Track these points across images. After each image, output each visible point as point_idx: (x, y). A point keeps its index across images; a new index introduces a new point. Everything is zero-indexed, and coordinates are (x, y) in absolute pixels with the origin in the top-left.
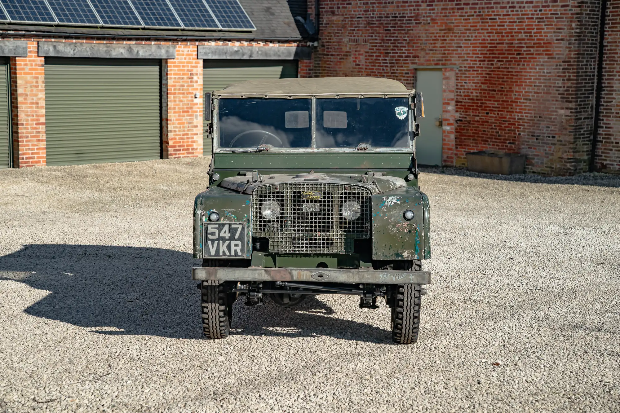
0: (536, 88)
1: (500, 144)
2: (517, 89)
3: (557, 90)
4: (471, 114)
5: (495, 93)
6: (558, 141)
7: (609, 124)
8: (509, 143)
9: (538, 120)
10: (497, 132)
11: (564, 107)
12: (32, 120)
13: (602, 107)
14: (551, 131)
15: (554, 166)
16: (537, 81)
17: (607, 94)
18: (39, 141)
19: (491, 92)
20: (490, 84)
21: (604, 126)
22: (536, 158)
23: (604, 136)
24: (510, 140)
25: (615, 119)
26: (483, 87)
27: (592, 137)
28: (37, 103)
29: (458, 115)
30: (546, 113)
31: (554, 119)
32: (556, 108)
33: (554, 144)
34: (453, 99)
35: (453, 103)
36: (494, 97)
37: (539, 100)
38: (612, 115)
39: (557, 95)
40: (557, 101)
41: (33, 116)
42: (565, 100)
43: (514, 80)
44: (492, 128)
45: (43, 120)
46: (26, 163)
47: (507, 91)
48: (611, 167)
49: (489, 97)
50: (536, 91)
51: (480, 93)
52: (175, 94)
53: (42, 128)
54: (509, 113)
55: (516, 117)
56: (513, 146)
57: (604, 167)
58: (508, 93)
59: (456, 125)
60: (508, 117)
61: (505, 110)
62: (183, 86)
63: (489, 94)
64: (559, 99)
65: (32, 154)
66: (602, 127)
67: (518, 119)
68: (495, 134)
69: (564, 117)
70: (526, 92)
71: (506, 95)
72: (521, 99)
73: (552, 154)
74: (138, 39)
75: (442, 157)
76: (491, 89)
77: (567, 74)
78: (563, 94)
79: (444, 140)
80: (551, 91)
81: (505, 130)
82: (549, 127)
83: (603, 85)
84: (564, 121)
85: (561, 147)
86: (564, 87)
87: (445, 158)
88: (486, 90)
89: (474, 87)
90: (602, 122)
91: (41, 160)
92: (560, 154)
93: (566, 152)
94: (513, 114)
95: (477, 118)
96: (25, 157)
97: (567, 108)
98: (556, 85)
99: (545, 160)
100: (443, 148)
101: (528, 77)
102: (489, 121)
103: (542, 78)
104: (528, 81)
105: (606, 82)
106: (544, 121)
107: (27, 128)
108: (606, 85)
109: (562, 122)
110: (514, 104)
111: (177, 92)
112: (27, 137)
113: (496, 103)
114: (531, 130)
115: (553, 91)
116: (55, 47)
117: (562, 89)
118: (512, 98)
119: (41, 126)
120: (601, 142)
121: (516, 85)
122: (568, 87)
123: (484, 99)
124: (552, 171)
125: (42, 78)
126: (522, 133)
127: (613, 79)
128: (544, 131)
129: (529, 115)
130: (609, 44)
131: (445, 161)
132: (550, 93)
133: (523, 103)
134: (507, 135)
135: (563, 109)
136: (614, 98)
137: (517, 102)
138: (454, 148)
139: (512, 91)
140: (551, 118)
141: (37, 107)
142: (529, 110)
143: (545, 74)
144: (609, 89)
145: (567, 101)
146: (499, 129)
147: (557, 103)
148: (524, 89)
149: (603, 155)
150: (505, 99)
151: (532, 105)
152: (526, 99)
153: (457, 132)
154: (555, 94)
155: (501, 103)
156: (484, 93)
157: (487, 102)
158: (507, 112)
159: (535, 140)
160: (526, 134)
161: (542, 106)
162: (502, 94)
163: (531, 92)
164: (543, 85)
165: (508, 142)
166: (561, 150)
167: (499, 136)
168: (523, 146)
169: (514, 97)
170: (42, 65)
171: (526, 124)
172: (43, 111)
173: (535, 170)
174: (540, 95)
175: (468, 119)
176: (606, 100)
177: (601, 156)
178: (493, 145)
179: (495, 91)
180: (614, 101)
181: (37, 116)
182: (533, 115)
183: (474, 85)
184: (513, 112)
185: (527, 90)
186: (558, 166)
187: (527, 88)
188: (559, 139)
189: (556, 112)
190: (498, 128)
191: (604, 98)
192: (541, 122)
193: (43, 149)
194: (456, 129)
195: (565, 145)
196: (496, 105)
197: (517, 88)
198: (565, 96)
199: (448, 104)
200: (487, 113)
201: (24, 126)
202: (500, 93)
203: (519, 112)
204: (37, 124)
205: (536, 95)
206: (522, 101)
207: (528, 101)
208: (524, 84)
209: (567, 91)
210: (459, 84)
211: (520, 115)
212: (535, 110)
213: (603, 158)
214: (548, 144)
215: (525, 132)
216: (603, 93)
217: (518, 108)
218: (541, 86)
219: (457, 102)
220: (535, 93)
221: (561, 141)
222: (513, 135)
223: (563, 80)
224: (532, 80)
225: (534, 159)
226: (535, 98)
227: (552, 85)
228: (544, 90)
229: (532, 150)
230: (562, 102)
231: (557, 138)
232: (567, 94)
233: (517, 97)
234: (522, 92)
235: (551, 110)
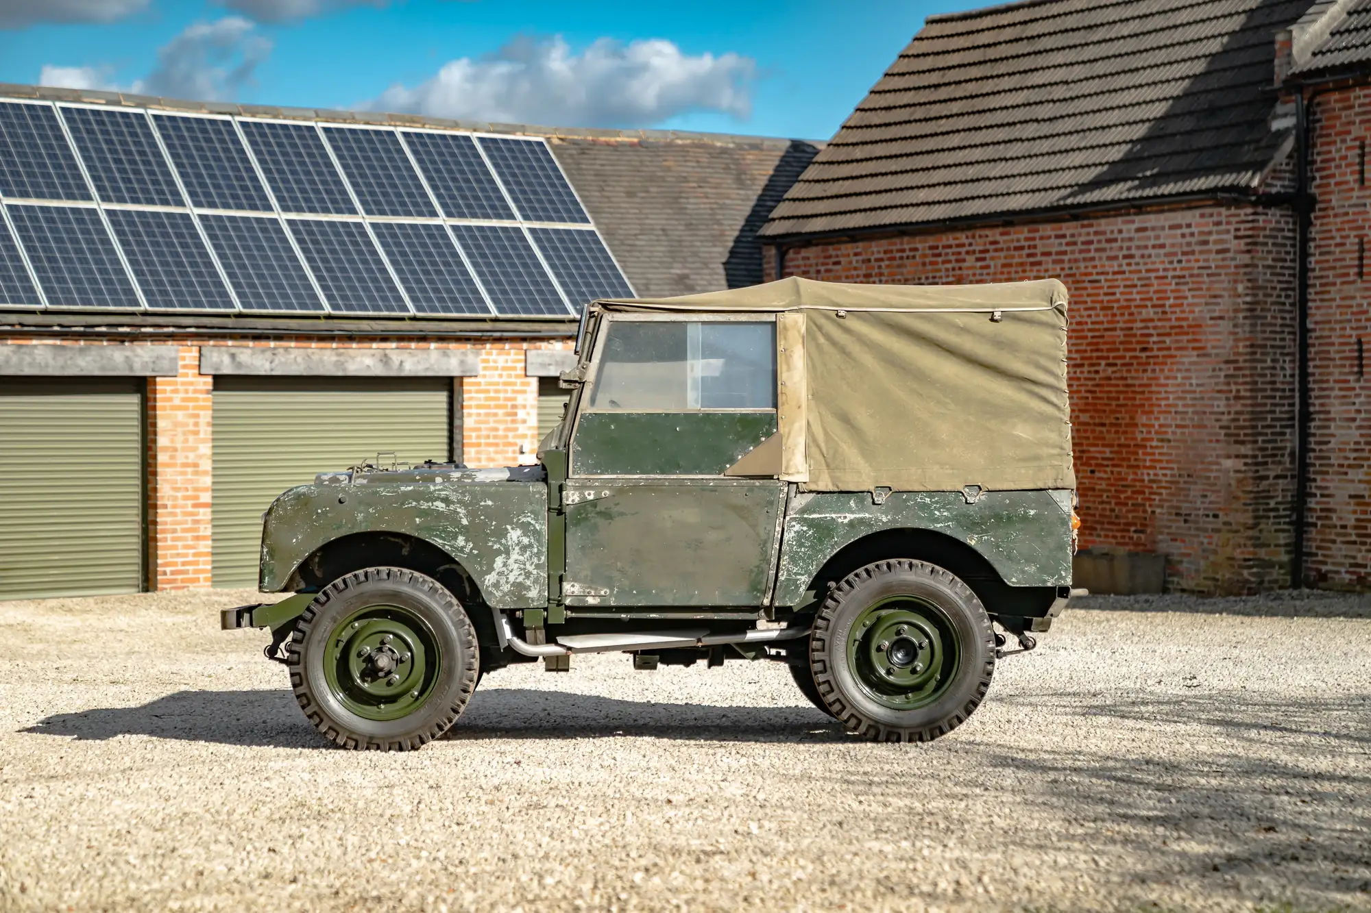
0: (1178, 417)
1: (1119, 534)
2: (1144, 419)
3: (1217, 420)
5: (1104, 429)
6: (1225, 523)
7: (1326, 488)
8: (1135, 531)
9: (1185, 482)
10: (1112, 510)
11: (1232, 453)
12: (186, 498)
13: (1312, 455)
14: (1211, 503)
15: (1218, 576)
16: (1180, 403)
17: (1319, 427)
18: (197, 538)
19: (1098, 429)
20: (1096, 411)
21: (1318, 493)
22: (1185, 559)
23: (1319, 514)
24: (1135, 524)
25: (1336, 477)
27: (1293, 517)
28: (196, 465)
30: (1199, 466)
31: (1215, 478)
32: (1218, 456)
33: (1218, 531)
36: (1104, 438)
37: (1185, 441)
38: (1331, 470)
39: (1217, 430)
40: (1218, 441)
41: (187, 489)
42: (1232, 439)
43: (1138, 402)
44: (1103, 502)
45: (206, 497)
46: (170, 581)
47: (1127, 425)
48: (1336, 576)
49: (1095, 438)
50: (1178, 422)
52: (479, 445)
53: (205, 514)
54: (1131, 471)
55: (1146, 478)
56: (1143, 536)
57: (1323, 577)
58: (1129, 429)
60: (1131, 477)
61: (1125, 464)
62: (496, 429)
63: (1093, 431)
64: (1222, 438)
65: (184, 564)
66: (1315, 495)
67: (1151, 481)
68: (1108, 513)
69: (1232, 474)
70: (1160, 426)
71: (1125, 432)
72: (1152, 440)
73: (1215, 552)
74: (402, 338)
76: (1097, 421)
77: (1234, 388)
78: (1228, 428)
80: (1206, 422)
81: (1126, 504)
82: (1205, 496)
83: (1312, 409)
84: (1233, 483)
85: (1231, 535)
86: (1229, 413)
88: (1088, 424)
90: (1313, 484)
91: (202, 576)
92: (1228, 551)
93: (1240, 546)
94: (1139, 472)
96: (168, 570)
97: (1237, 456)
98: (1216, 409)
99: (1202, 563)
101: (1163, 395)
102: (1098, 487)
103: (1188, 396)
104: (1163, 403)
105: (1317, 402)
106: (1195, 483)
107: (174, 514)
108: (1317, 408)
109: (1230, 485)
110: (1140, 452)
111: (483, 441)
112: (174, 531)
113: (1107, 450)
114: (1175, 504)
115: (1209, 421)
116: (233, 356)
117: (1226, 417)
118: (1135, 439)
119: (201, 510)
120: (1315, 525)
121: (1144, 412)
122: (1237, 413)
123: (1085, 442)
124: (1216, 587)
125: (206, 416)
126: (1158, 511)
127: (1328, 397)
128: (1198, 505)
129: (1168, 472)
130: (1318, 327)
132: (1205, 427)
133: (1157, 447)
134: (1130, 515)
135: (1229, 457)
136: (1333, 435)
137: (1145, 447)
139: (1136, 425)
140: (1209, 478)
141: (196, 473)
142: (1168, 462)
143: (1194, 388)
144: (1322, 416)
145: (1236, 442)
146: (1117, 504)
147: (1218, 445)
148: (1157, 419)
149: (1320, 552)
150: (1123, 441)
151: (1174, 452)
152: (1162, 440)
154: (1213, 427)
155: (1116, 449)
156: (1085, 431)
157: (1092, 449)
158: (1129, 467)
159: (1182, 524)
160: (1165, 511)
161: (1191, 453)
162: (1117, 432)
163: (1170, 426)
164: (1190, 410)
165: (1133, 529)
166: (1231, 542)
167: (1117, 517)
168: (1160, 537)
169: (1139, 437)
170: (208, 392)
171: (1164, 491)
172: (208, 481)
173: (1185, 586)
174: (1186, 430)
176: (1317, 439)
177: (1316, 555)
178: (1106, 536)
179: (1103, 425)
180: (1333, 440)
181: (196, 489)
182: (1176, 472)
184: (1138, 467)
185: (1162, 421)
186: (1228, 576)
187: (1162, 416)
188: (1226, 519)
189: (1218, 464)
190: (1113, 501)
191: (1314, 435)
192: (1192, 487)
193: (205, 554)
195: (1237, 531)
196: (1108, 455)
197: (1144, 417)
198: (1233, 431)
200: (1093, 472)
201: (169, 510)
202: (1113, 430)
203: (1151, 467)
204: (195, 506)
205: (1179, 431)
206: (1154, 443)
207: (1165, 444)
208: (1156, 409)
209: (1235, 420)
211: (1151, 472)
212: (1179, 462)
213: (1320, 558)
214: (1206, 530)
215: (1162, 507)
216: (1313, 424)
217: (1148, 458)
218: (1186, 413)
220: (1177, 426)
221: (1230, 524)
222: (1141, 514)
223: (1228, 399)
224: (1171, 402)
225: (1181, 562)
226: (1178, 437)
227: (1208, 410)
228: (1192, 419)
229: (1178, 543)
230: (1228, 443)
231: (1222, 518)
232: (1236, 428)
233: (1145, 435)
234: (1153, 426)
235: (1208, 460)
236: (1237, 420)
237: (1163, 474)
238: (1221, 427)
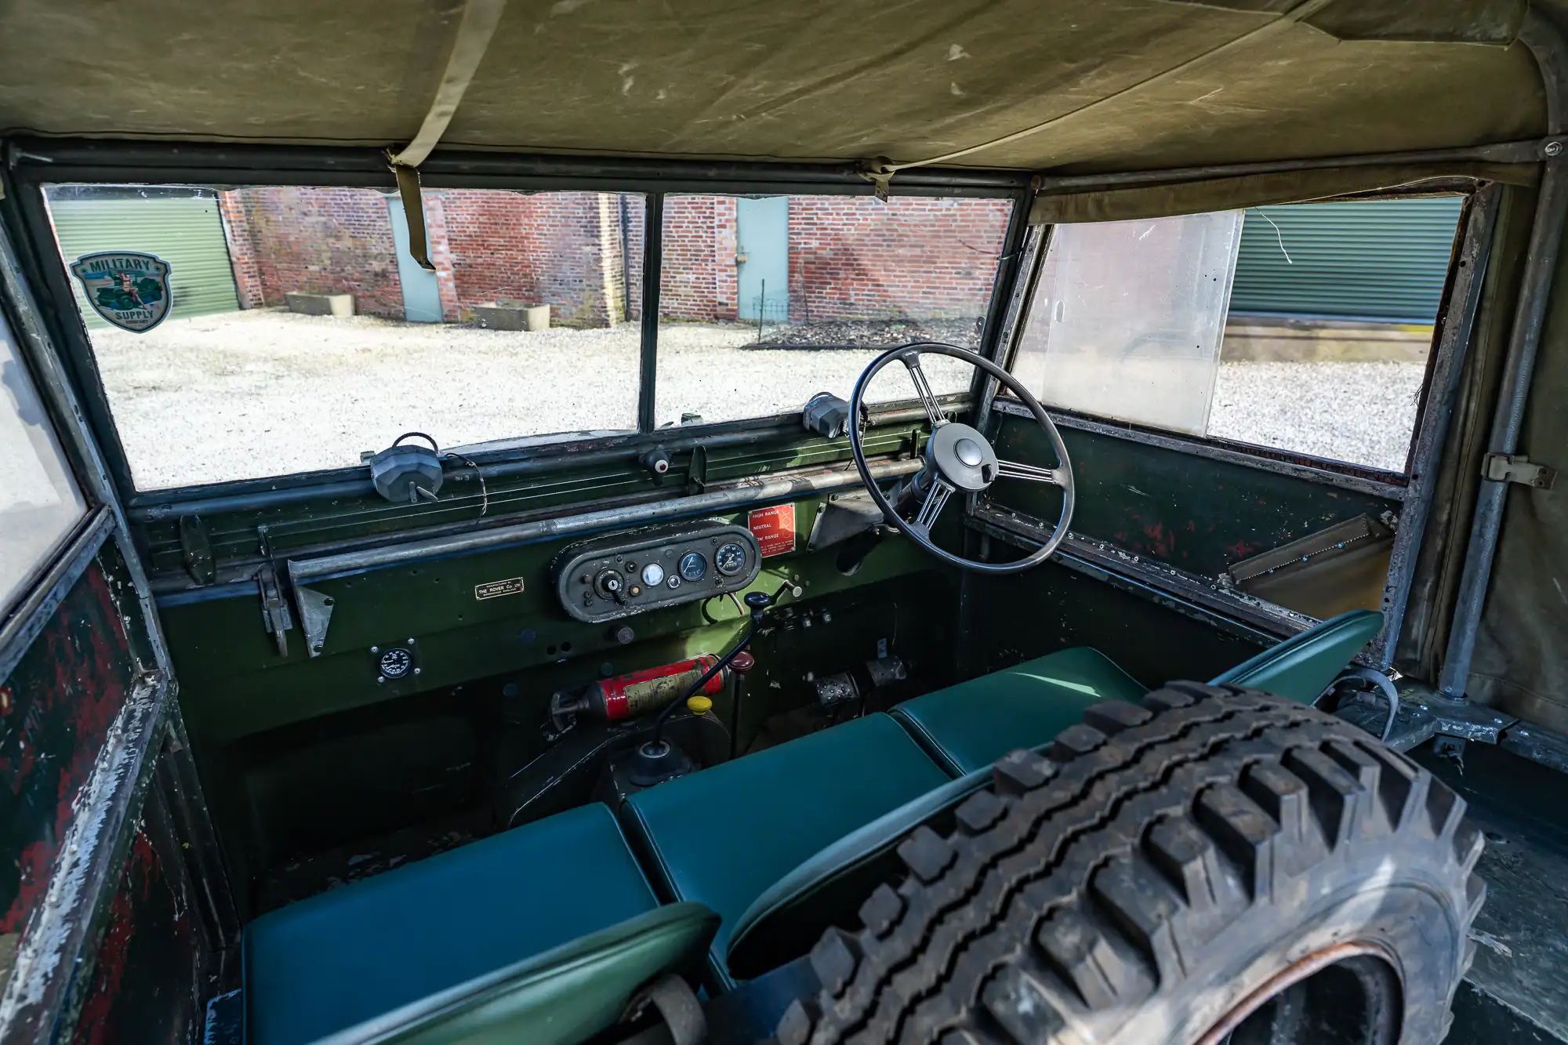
0: (551, 219)
1: (515, 293)
2: (526, 221)
3: (579, 222)
4: (472, 255)
5: (498, 227)
6: (588, 285)
8: (527, 291)
9: (559, 261)
10: (509, 278)
11: (589, 242)
13: (631, 243)
14: (578, 273)
15: (586, 317)
16: (551, 210)
17: (635, 226)
19: (493, 226)
20: (490, 215)
21: (636, 265)
22: (562, 307)
23: (637, 278)
24: (525, 286)
26: (482, 219)
27: (624, 280)
29: (453, 257)
30: (568, 251)
31: (580, 258)
32: (580, 245)
33: (583, 290)
34: (443, 237)
35: (446, 241)
36: (499, 233)
37: (557, 235)
39: (578, 228)
40: (579, 235)
42: (589, 234)
43: (521, 210)
44: (502, 273)
47: (514, 224)
49: (492, 232)
50: (551, 223)
51: (479, 228)
54: (520, 253)
55: (531, 258)
56: (531, 293)
58: (518, 227)
59: (453, 269)
60: (520, 257)
61: (515, 249)
63: (490, 228)
64: (582, 233)
66: (634, 267)
67: (534, 260)
68: (505, 279)
69: (591, 256)
70: (538, 225)
71: (513, 229)
72: (533, 234)
73: (582, 303)
75: (442, 310)
76: (492, 221)
77: (588, 201)
78: (586, 227)
79: (440, 290)
80: (570, 223)
81: (518, 274)
82: (572, 269)
83: (629, 215)
84: (591, 261)
85: (592, 293)
86: (586, 217)
87: (446, 312)
88: (486, 223)
89: (470, 220)
90: (633, 261)
92: (591, 302)
93: (598, 299)
94: (526, 254)
95: (480, 261)
97: (593, 245)
98: (576, 214)
99: (574, 310)
100: (441, 301)
101: (539, 205)
102: (497, 263)
103: (557, 206)
104: (539, 210)
105: (634, 211)
106: (566, 261)
108: (633, 215)
109: (589, 262)
110: (525, 241)
113: (501, 240)
114: (552, 274)
115: (572, 222)
117: (584, 220)
118: (521, 233)
120: (635, 285)
121: (527, 217)
122: (591, 217)
123: (485, 235)
124: (584, 324)
126: (541, 278)
128: (569, 274)
129: (546, 254)
131: (446, 316)
132: (570, 226)
133: (537, 239)
134: (522, 281)
135: (588, 245)
137: (529, 238)
138: (456, 298)
139: (521, 225)
140: (575, 258)
142: (546, 248)
143: (560, 201)
144: (637, 220)
145: (592, 236)
146: (512, 274)
147: (580, 238)
148: (536, 220)
150: (512, 234)
151: (549, 241)
152: (540, 234)
153: (456, 279)
154: (575, 226)
155: (508, 239)
156: (485, 228)
157: (491, 239)
158: (518, 251)
159: (559, 286)
160: (546, 278)
161: (561, 242)
162: (507, 229)
164: (559, 215)
165: (524, 289)
166: (593, 297)
167: (513, 282)
168: (544, 294)
169: (524, 232)
171: (544, 266)
173: (563, 323)
174: (557, 228)
175: (468, 261)
176: (634, 233)
177: (636, 302)
178: (506, 293)
179: (496, 224)
182: (551, 254)
183: (469, 217)
184: (525, 251)
185: (539, 222)
186: (591, 316)
187: (539, 219)
188: (588, 283)
189: (580, 249)
190: (509, 272)
191: (631, 231)
192: (564, 263)
194: (454, 276)
195: (596, 290)
196: (503, 243)
197: (526, 219)
198: (589, 229)
199: (439, 243)
200: (492, 254)
202: (505, 227)
203: (533, 251)
205: (552, 228)
206: (535, 236)
207: (543, 237)
208: (534, 214)
209: (590, 222)
210: (449, 217)
211: (534, 254)
212: (553, 248)
214: (575, 290)
215: (543, 276)
216: (630, 224)
217: (531, 245)
218: (556, 216)
219: (449, 240)
220: (550, 226)
221: (591, 286)
222: (529, 280)
223: (584, 208)
224: (544, 210)
225: (559, 309)
226: (552, 232)
227: (571, 215)
228: (560, 221)
229: (556, 298)
230: (587, 236)
231: (585, 282)
232: (591, 227)
233: (528, 231)
234: (533, 225)
235: (574, 246)
236: (592, 222)
237: (544, 257)
238: (581, 227)
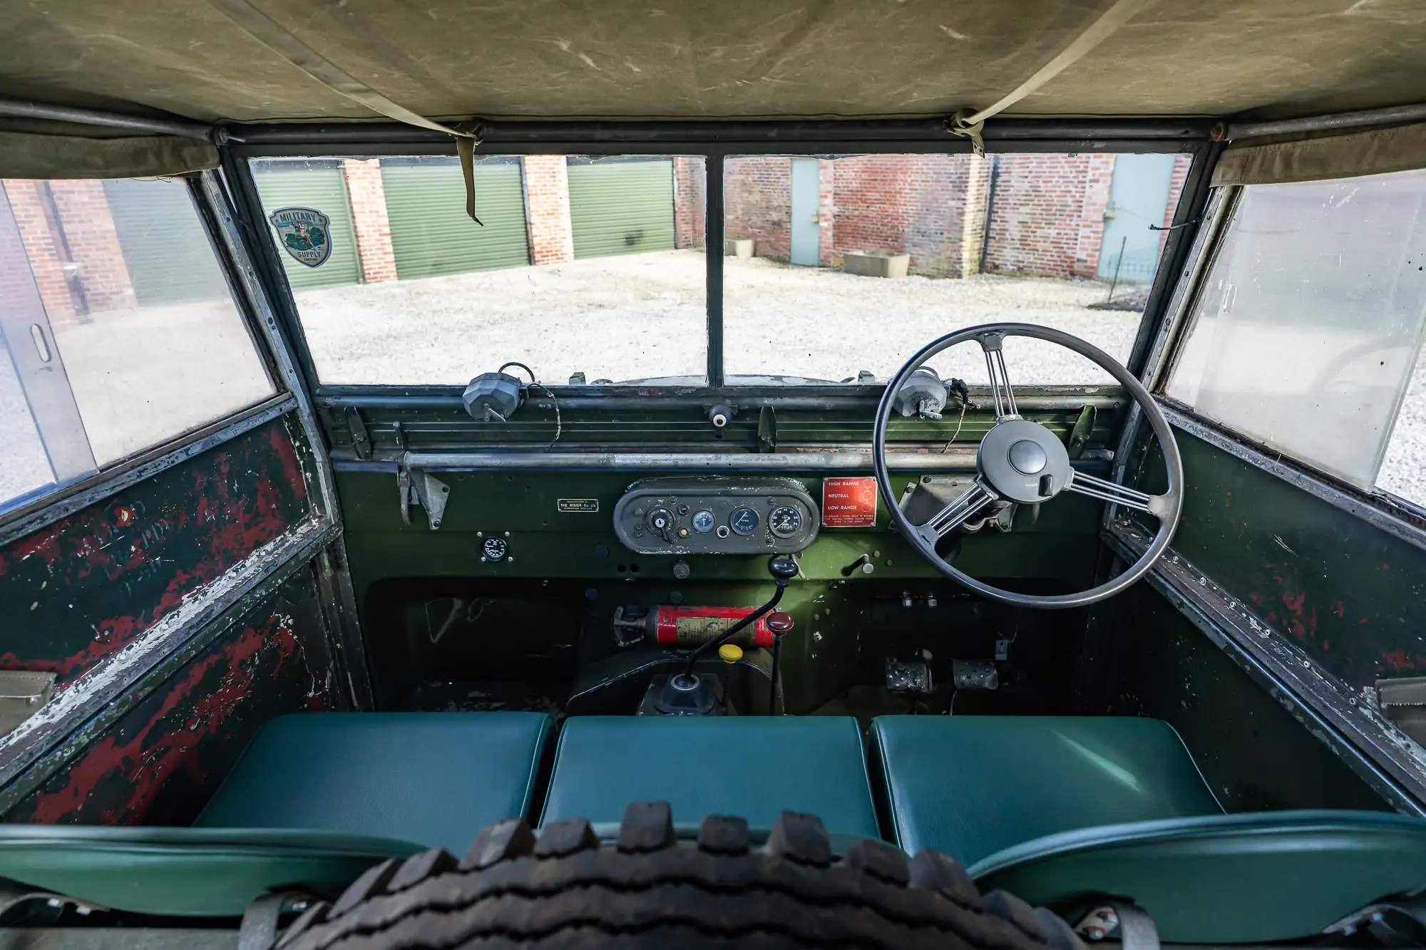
0: (924, 176)
1: (881, 242)
3: (949, 178)
4: (851, 208)
5: (877, 183)
6: (947, 238)
7: (1004, 217)
8: (892, 241)
9: (925, 214)
10: (879, 229)
11: (956, 197)
12: (375, 231)
13: (997, 197)
14: (941, 226)
15: (941, 267)
16: (926, 168)
18: (385, 253)
19: (873, 182)
20: (872, 172)
21: (999, 220)
22: (921, 257)
23: (999, 232)
24: (891, 237)
25: (1011, 211)
26: (865, 176)
27: (984, 234)
28: (377, 212)
29: (836, 210)
30: (935, 205)
31: (944, 212)
32: (946, 199)
33: (943, 242)
34: (830, 192)
35: (831, 196)
36: (875, 188)
37: (927, 190)
38: (1008, 206)
39: (947, 183)
40: (948, 190)
41: (374, 226)
42: (957, 189)
43: (899, 167)
44: (873, 224)
45: (387, 230)
46: (373, 278)
47: (891, 180)
48: (1004, 267)
49: (871, 188)
50: (924, 179)
51: (860, 183)
52: (536, 194)
53: (388, 240)
54: (891, 206)
55: (900, 211)
56: (896, 243)
57: (996, 267)
58: (893, 183)
59: (833, 220)
60: (891, 210)
61: (888, 202)
62: (545, 186)
64: (950, 188)
65: (380, 268)
66: (996, 221)
67: (903, 213)
68: (875, 230)
69: (955, 210)
70: (912, 181)
71: (889, 185)
72: (906, 189)
73: (940, 254)
75: (819, 256)
76: (872, 178)
77: (960, 158)
78: (954, 182)
79: (820, 238)
80: (941, 179)
81: (887, 226)
82: (936, 222)
83: (1000, 170)
84: (954, 214)
85: (950, 245)
86: (956, 173)
87: (822, 257)
88: (867, 180)
89: (853, 177)
90: (996, 215)
91: (391, 274)
92: (948, 253)
93: (955, 251)
94: (896, 207)
95: (856, 213)
96: (371, 272)
97: (959, 199)
98: (948, 171)
99: (931, 260)
100: (820, 247)
101: (916, 162)
102: (871, 215)
104: (915, 167)
105: (1005, 166)
106: (930, 214)
107: (368, 241)
109: (953, 216)
110: (898, 196)
111: (539, 192)
112: (371, 250)
113: (878, 194)
114: (917, 226)
115: (944, 178)
117: (954, 176)
118: (895, 188)
119: (385, 237)
120: (994, 238)
121: (902, 173)
122: (960, 173)
123: (864, 190)
124: (938, 273)
125: (379, 183)
126: (906, 230)
127: (1012, 163)
128: (932, 227)
129: (914, 208)
131: (822, 261)
132: (939, 181)
133: (908, 193)
134: (889, 232)
135: (954, 200)
136: (1013, 187)
137: (901, 193)
138: (832, 246)
139: (896, 180)
140: (939, 212)
141: (379, 216)
142: (915, 202)
145: (959, 191)
146: (882, 225)
147: (947, 193)
148: (910, 176)
149: (996, 253)
150: (887, 190)
151: (919, 196)
152: (912, 189)
153: (835, 229)
154: (945, 182)
155: (883, 194)
156: (864, 184)
157: (869, 194)
158: (891, 204)
159: (921, 238)
160: (910, 229)
161: (930, 197)
162: (884, 184)
163: (917, 181)
164: (931, 171)
165: (890, 239)
166: (951, 249)
167: (881, 232)
168: (906, 245)
169: (898, 187)
170: (377, 168)
171: (911, 219)
172: (386, 220)
173: (919, 272)
174: (928, 184)
175: (847, 213)
176: (1002, 188)
177: (993, 255)
178: (874, 243)
179: (876, 180)
180: (1011, 189)
181: (379, 226)
182: (919, 208)
183: (853, 174)
184: (896, 204)
185: (913, 178)
186: (946, 267)
187: (913, 175)
188: (949, 235)
189: (946, 203)
190: (879, 223)
191: (1000, 186)
192: (929, 216)
193: (392, 262)
194: (834, 226)
195: (955, 243)
196: (878, 197)
197: (902, 177)
198: (958, 184)
199: (826, 197)
200: (868, 207)
201: (365, 238)
202: (882, 183)
203: (904, 205)
204: (380, 235)
205: (923, 184)
206: (907, 191)
207: (914, 192)
208: (910, 171)
209: (959, 178)
210: (837, 174)
211: (904, 207)
212: (922, 202)
213: (995, 256)
214: (934, 241)
215: (908, 227)
216: (1000, 180)
217: (903, 199)
218: (929, 173)
219: (835, 194)
220: (923, 181)
221: (950, 238)
222: (895, 231)
224: (920, 167)
225: (918, 259)
226: (923, 187)
227: (943, 171)
228: (932, 177)
229: (917, 248)
230: (954, 191)
231: (946, 235)
232: (960, 182)
233: (901, 186)
234: (907, 181)
235: (941, 201)
236: (961, 178)
237: (911, 209)
238: (951, 182)
